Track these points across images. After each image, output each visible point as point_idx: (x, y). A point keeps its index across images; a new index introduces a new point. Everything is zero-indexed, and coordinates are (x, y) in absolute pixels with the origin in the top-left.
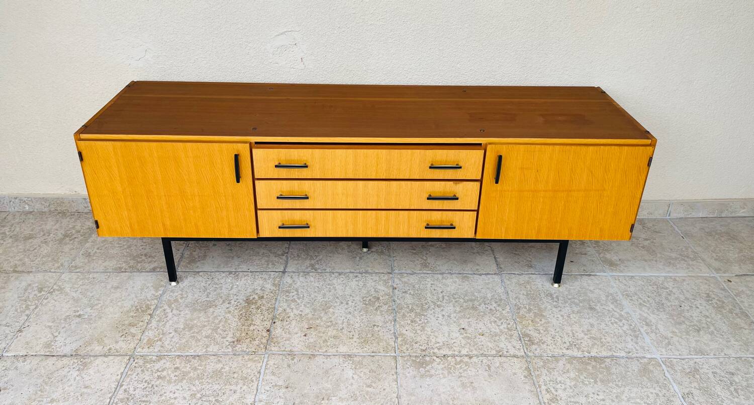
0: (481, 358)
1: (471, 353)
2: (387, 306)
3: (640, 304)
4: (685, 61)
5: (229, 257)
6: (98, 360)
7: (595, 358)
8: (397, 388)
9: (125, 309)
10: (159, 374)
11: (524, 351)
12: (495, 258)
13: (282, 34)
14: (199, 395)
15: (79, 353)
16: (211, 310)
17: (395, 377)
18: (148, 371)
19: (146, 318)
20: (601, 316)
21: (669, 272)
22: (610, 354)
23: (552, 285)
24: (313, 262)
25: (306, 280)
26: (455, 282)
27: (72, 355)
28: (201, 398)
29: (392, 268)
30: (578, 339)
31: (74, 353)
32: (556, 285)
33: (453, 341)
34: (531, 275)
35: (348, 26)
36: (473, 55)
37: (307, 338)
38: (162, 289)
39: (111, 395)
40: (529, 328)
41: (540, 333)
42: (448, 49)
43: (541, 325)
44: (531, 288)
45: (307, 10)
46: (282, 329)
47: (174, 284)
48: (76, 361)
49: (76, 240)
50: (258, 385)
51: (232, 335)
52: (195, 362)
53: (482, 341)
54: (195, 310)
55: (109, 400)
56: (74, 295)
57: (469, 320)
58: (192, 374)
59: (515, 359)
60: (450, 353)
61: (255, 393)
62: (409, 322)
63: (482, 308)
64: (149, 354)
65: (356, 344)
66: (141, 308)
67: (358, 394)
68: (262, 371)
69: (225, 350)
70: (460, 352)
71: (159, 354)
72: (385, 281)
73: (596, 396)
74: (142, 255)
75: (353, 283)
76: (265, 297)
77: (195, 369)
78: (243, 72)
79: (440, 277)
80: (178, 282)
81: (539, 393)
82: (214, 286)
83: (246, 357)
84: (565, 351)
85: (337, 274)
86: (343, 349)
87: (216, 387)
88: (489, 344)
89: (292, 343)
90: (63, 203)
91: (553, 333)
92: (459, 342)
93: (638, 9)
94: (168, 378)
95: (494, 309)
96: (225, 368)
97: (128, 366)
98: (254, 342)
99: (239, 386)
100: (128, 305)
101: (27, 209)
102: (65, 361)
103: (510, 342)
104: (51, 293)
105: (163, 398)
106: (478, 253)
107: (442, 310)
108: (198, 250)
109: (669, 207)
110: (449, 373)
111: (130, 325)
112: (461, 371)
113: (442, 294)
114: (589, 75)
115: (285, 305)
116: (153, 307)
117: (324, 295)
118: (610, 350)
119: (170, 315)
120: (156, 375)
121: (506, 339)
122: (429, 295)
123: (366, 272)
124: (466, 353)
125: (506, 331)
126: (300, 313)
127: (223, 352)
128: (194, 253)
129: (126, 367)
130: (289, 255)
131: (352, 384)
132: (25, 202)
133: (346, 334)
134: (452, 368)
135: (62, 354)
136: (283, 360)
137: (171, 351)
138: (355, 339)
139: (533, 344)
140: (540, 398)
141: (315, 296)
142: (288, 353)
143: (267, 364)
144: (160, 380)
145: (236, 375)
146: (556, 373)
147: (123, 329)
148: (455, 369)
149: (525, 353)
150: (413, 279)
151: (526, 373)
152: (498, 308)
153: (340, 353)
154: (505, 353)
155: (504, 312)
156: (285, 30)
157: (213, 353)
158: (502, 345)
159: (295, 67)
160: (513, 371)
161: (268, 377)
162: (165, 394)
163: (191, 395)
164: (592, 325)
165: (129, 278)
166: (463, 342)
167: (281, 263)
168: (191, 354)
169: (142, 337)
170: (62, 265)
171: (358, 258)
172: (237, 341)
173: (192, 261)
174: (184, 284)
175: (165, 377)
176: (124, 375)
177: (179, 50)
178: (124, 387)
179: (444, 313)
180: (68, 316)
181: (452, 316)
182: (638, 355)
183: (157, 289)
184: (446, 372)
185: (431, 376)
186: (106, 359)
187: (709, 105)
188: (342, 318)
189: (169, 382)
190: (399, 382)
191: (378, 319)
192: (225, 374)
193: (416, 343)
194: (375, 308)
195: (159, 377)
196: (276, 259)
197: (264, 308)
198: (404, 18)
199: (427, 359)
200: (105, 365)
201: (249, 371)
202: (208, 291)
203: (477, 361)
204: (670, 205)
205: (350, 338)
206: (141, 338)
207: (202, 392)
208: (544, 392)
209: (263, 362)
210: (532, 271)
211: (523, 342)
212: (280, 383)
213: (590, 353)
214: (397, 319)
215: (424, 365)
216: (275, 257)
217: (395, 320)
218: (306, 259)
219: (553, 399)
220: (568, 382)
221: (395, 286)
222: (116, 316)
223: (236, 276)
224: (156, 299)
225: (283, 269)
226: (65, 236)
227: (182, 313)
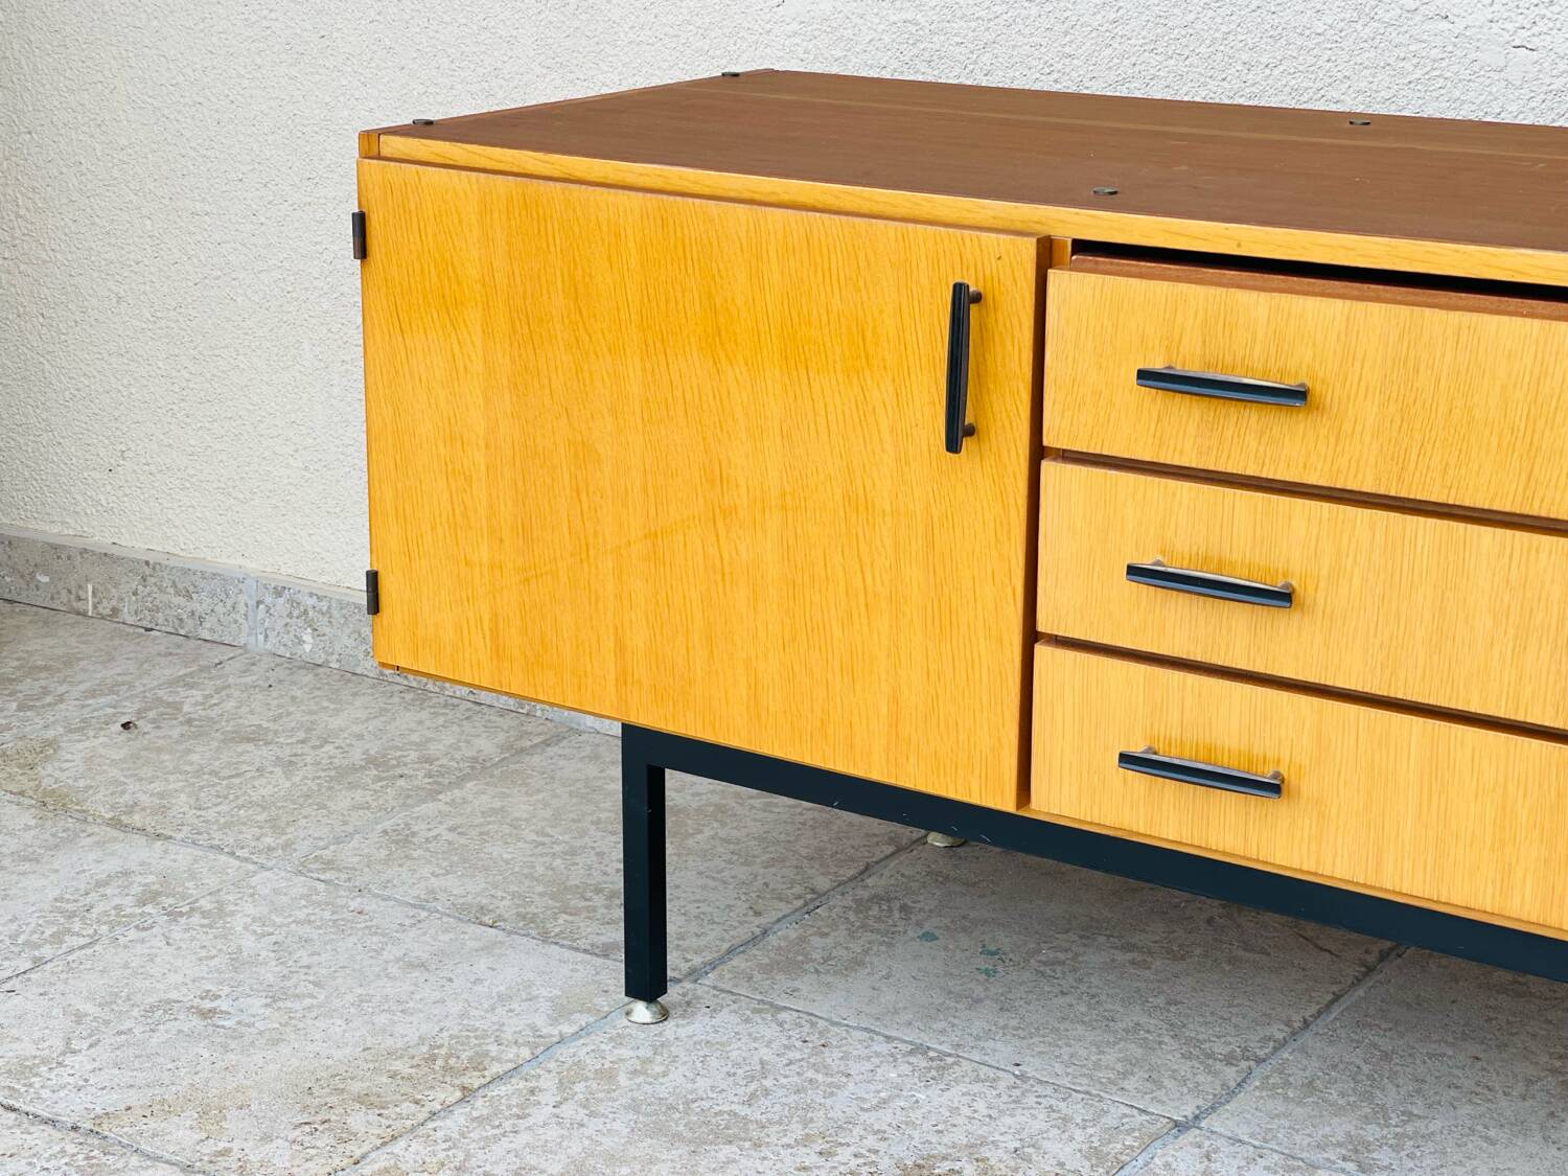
5: (959, 997)
9: (389, 1042)
15: (105, 1130)
16: (727, 1151)
24: (1372, 1132)
27: (75, 1128)
31: (88, 1125)
38: (584, 1014)
47: (641, 1011)
48: (71, 1149)
49: (401, 782)
54: (657, 1130)
56: (249, 943)
66: (446, 1058)
78: (1264, 60)
80: (665, 1015)
82: (810, 1074)
100: (410, 1030)
101: (308, 647)
102: (39, 1135)
104: (173, 915)
108: (841, 934)
111: (363, 1098)
119: (539, 1115)
128: (816, 941)
130: (1259, 1071)
132: (305, 612)
135: (46, 1115)
147: (326, 1102)
165: (487, 949)
167: (1196, 1088)
169: (373, 1155)
170: (287, 846)
180: (169, 1001)
183: (561, 1012)
196: (1185, 1068)
202: (768, 1083)
206: (364, 1157)
216: (1187, 1056)
218: (1339, 1111)
222: (338, 1054)
223: (939, 1068)
224: (533, 1046)
225: (1189, 1110)
226: (371, 761)
227: (593, 1125)
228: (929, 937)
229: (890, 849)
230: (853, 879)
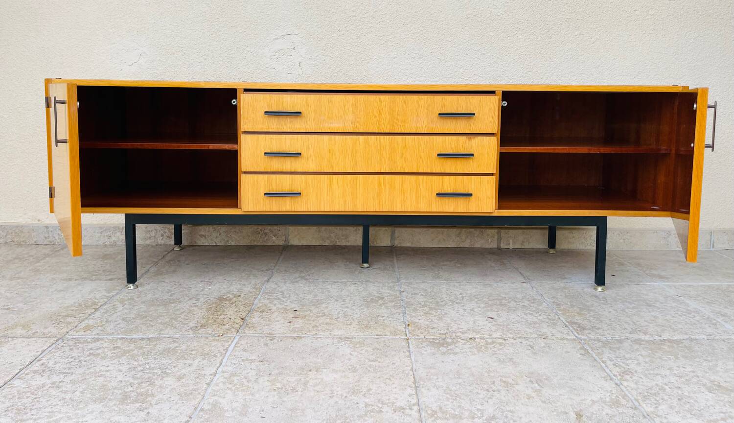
0: (520, 340)
1: (505, 336)
2: (393, 303)
3: (709, 302)
4: (695, 66)
6: (17, 340)
7: (669, 340)
8: (412, 362)
9: (66, 305)
10: (91, 352)
11: (575, 335)
12: (520, 273)
13: (281, 37)
14: (140, 368)
16: (173, 305)
17: (408, 354)
18: (78, 349)
19: (89, 311)
20: (664, 311)
21: (730, 282)
22: (686, 337)
23: (595, 289)
24: (303, 275)
25: (293, 286)
26: (476, 288)
28: (142, 371)
29: (398, 279)
30: (641, 327)
32: (600, 289)
33: (480, 328)
34: (566, 284)
35: (348, 29)
36: (476, 59)
37: (292, 324)
38: (116, 291)
39: (22, 367)
40: (576, 318)
41: (590, 322)
42: (450, 53)
43: (591, 316)
44: (569, 291)
45: (307, 13)
46: (260, 318)
47: (131, 286)
49: (27, 261)
50: (222, 360)
51: (196, 322)
52: (143, 343)
53: (517, 328)
54: (153, 305)
55: (18, 371)
56: (8, 295)
57: (498, 313)
58: (136, 352)
59: (565, 342)
60: (478, 336)
61: (218, 365)
62: (422, 314)
63: (512, 304)
64: (84, 337)
65: (355, 329)
66: (85, 305)
67: (358, 367)
68: (230, 349)
69: (184, 333)
70: (491, 335)
71: (97, 336)
72: (390, 287)
73: (682, 369)
74: (100, 271)
75: (352, 288)
76: (242, 296)
77: (142, 348)
78: (238, 78)
79: (457, 285)
80: (137, 286)
81: (605, 368)
82: (182, 289)
83: (211, 339)
84: (627, 335)
85: (331, 283)
86: (336, 332)
87: (164, 361)
88: (528, 330)
89: (273, 328)
90: (22, 232)
91: (608, 322)
92: (488, 329)
93: (637, 12)
94: (103, 355)
95: (527, 305)
96: (180, 347)
97: (54, 346)
98: (223, 327)
99: (196, 361)
100: (70, 302)
103: (554, 328)
105: (92, 370)
106: (499, 270)
107: (464, 306)
108: (167, 267)
109: (711, 235)
110: (479, 351)
111: (68, 316)
112: (495, 349)
113: (461, 296)
114: (598, 81)
115: (267, 302)
116: (99, 304)
117: (316, 296)
118: (686, 334)
119: (120, 309)
120: (88, 353)
121: (548, 326)
122: (444, 296)
123: (367, 281)
124: (500, 337)
125: (548, 320)
126: (285, 307)
127: (182, 335)
128: (163, 269)
129: (50, 346)
130: (274, 271)
131: (349, 359)
133: (342, 322)
134: (483, 347)
136: (258, 340)
137: (113, 333)
138: (353, 325)
139: (584, 329)
140: (607, 371)
141: (304, 296)
142: (266, 335)
143: (237, 343)
144: (92, 357)
145: (194, 352)
146: (621, 351)
147: (57, 318)
148: (486, 348)
149: (576, 337)
150: (422, 286)
151: (582, 352)
152: (532, 305)
153: (335, 335)
154: (551, 337)
155: (540, 307)
156: (285, 33)
157: (168, 336)
158: (544, 331)
159: (292, 73)
160: (565, 350)
161: (237, 353)
162: (95, 368)
163: (130, 368)
164: (656, 317)
165: (79, 284)
166: (494, 328)
167: (264, 276)
168: (139, 337)
169: (79, 325)
171: (357, 273)
172: (202, 326)
173: (159, 273)
174: (144, 289)
175: (99, 354)
176: (46, 352)
177: (174, 54)
178: (42, 362)
179: (464, 308)
181: (476, 310)
182: (722, 337)
183: (109, 291)
184: (475, 351)
185: (455, 354)
186: (28, 340)
187: (729, 115)
188: (338, 311)
189: (103, 358)
190: (413, 358)
191: (383, 311)
192: (179, 351)
193: (432, 329)
194: (379, 304)
195: (90, 354)
197: (240, 303)
198: (404, 21)
199: (449, 340)
200: (24, 344)
201: (213, 348)
202: (173, 293)
203: (514, 342)
204: (711, 232)
205: (347, 325)
206: (77, 325)
207: (145, 366)
208: (611, 367)
209: (232, 342)
210: (565, 281)
211: (571, 328)
212: (253, 358)
213: (661, 336)
214: (407, 312)
215: (445, 345)
216: (259, 272)
217: (405, 313)
218: (294, 273)
219: (625, 372)
220: (641, 359)
221: (402, 290)
222: (53, 309)
223: (211, 283)
224: (107, 299)
225: (266, 279)
226: (15, 258)
227: (136, 308)
228: (187, 264)
229: (167, 253)
230: (162, 258)
